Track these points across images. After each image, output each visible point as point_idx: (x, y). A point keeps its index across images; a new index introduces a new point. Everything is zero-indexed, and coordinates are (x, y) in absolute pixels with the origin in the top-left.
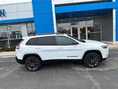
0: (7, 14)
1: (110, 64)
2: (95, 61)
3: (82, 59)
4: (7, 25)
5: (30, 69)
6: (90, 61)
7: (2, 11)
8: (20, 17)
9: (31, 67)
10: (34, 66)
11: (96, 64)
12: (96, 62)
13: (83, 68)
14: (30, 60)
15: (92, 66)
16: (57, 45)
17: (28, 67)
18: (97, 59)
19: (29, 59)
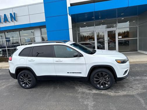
0: (18, 18)
1: (131, 86)
2: (105, 81)
3: (87, 76)
4: (19, 31)
5: (24, 85)
6: (98, 81)
7: (13, 15)
8: (33, 22)
9: (24, 83)
10: (28, 82)
11: (107, 85)
12: (108, 82)
13: (90, 90)
14: (23, 75)
15: (102, 87)
16: (55, 57)
17: (21, 83)
18: (108, 78)
19: (22, 73)
